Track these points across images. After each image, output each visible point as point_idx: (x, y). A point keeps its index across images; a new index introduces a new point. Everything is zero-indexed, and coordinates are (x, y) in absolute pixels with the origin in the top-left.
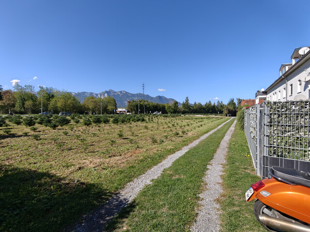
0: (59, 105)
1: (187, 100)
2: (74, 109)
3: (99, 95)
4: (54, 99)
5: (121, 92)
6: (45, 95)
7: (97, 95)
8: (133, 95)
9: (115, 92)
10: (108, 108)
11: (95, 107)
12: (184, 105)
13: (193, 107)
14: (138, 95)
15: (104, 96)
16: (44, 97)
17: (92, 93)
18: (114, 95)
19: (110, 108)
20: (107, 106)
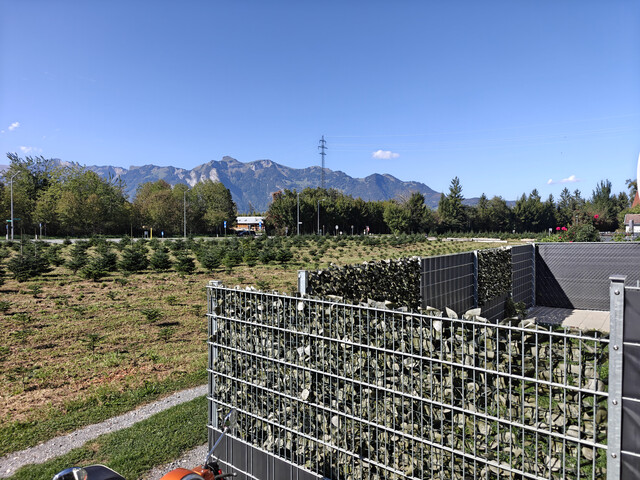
0: (62, 208)
1: (456, 188)
2: (106, 220)
3: (193, 175)
4: (49, 192)
5: (258, 164)
6: (25, 180)
7: (187, 173)
8: (296, 174)
9: (241, 165)
10: (206, 217)
11: (169, 215)
12: (444, 203)
13: (475, 211)
14: (309, 173)
15: (208, 176)
16: (22, 184)
17: (172, 169)
18: (239, 175)
19: (211, 216)
20: (202, 212)
